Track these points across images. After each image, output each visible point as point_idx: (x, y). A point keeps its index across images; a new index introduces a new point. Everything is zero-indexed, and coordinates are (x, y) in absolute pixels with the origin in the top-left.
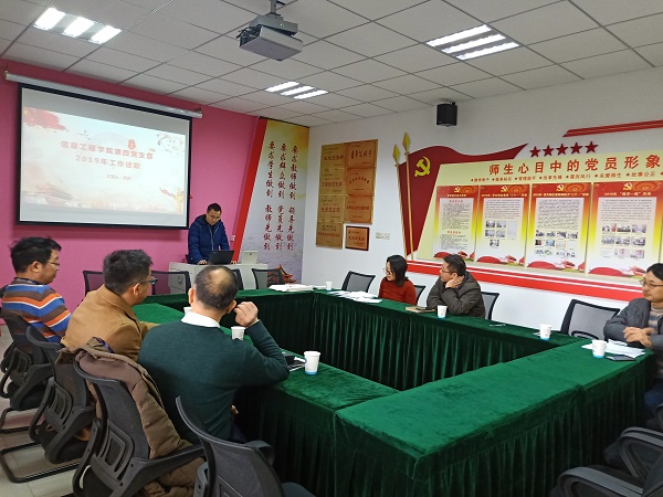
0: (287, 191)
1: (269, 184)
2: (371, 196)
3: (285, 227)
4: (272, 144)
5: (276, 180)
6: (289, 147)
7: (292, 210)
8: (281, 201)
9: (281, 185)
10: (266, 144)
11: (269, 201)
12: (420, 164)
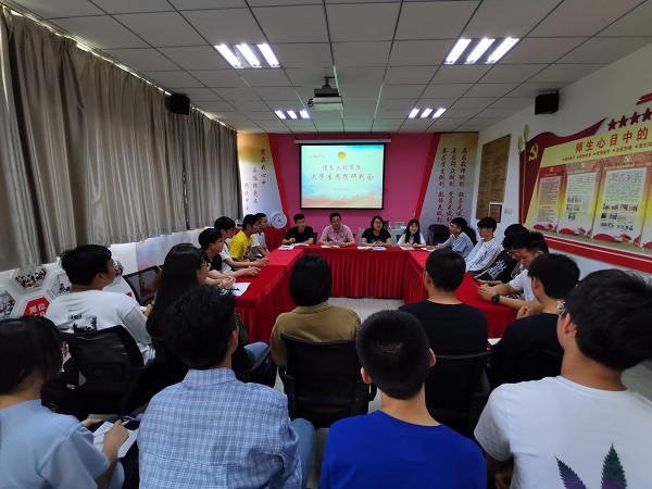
0: (458, 181)
1: (442, 177)
3: (455, 206)
4: (444, 150)
5: (447, 175)
6: (460, 150)
7: (461, 194)
8: (451, 189)
9: (452, 177)
10: (439, 150)
11: (441, 189)
12: (532, 150)
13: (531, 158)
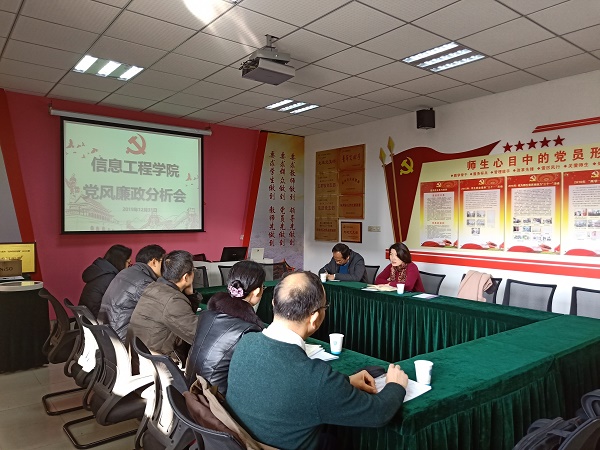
0: (288, 193)
1: (271, 188)
2: (361, 194)
3: (287, 225)
4: (272, 154)
5: (277, 185)
6: (288, 155)
7: (292, 210)
8: (282, 203)
9: (282, 189)
10: (267, 153)
11: (272, 203)
12: (404, 163)
13: (402, 172)
